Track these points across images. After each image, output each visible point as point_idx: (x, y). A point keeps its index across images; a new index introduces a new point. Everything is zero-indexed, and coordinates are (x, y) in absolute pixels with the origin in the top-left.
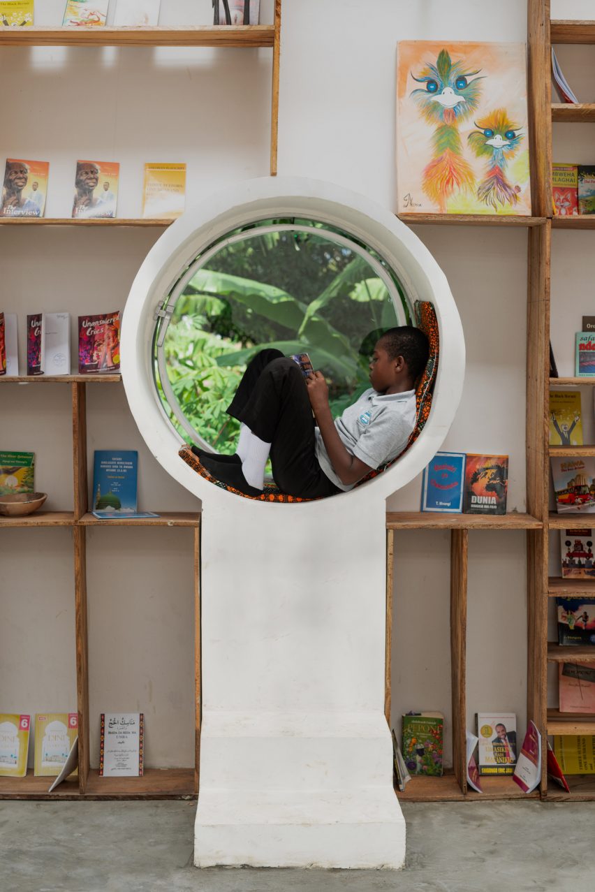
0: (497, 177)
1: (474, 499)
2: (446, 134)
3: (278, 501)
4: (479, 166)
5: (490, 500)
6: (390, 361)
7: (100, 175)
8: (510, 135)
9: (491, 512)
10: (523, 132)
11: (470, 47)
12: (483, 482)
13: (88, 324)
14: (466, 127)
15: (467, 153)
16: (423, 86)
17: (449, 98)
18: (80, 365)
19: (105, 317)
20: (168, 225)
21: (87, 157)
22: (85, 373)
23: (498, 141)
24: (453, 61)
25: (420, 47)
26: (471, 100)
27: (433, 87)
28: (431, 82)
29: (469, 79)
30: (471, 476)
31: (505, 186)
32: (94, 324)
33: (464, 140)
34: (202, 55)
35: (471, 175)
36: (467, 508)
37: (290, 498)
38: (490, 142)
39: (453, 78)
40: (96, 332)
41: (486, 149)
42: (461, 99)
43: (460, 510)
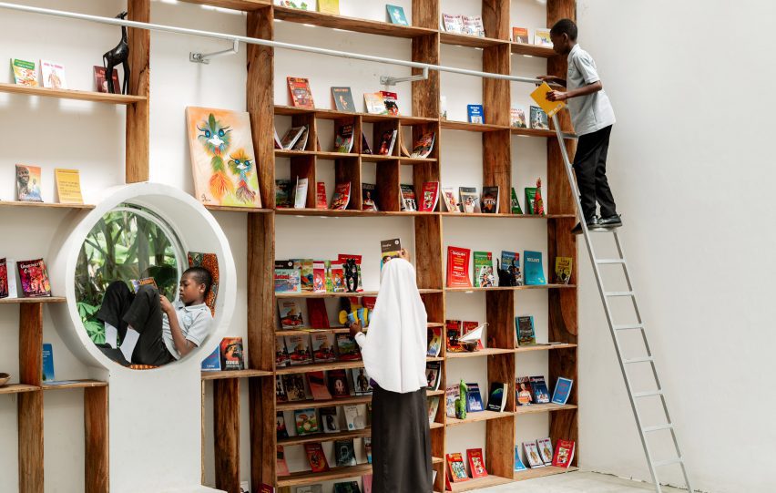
0: (243, 186)
1: (227, 362)
2: (217, 162)
3: (139, 369)
4: (234, 180)
5: (235, 362)
6: (197, 286)
7: (30, 174)
8: (247, 163)
9: (237, 369)
10: (253, 162)
11: (224, 113)
12: (230, 353)
13: (24, 266)
14: (226, 158)
15: (228, 172)
16: (203, 133)
17: (216, 141)
18: (23, 292)
19: (33, 262)
20: (91, 209)
21: (22, 163)
22: (28, 296)
23: (241, 166)
24: (216, 120)
25: (200, 111)
26: (227, 143)
27: (208, 134)
28: (207, 131)
29: (225, 131)
30: (224, 349)
31: (248, 191)
32: (29, 266)
33: (226, 166)
34: (85, 106)
35: (232, 185)
36: (224, 367)
37: (146, 366)
38: (238, 167)
39: (217, 130)
40: (30, 271)
41: (237, 171)
42: (222, 142)
43: (220, 369)
